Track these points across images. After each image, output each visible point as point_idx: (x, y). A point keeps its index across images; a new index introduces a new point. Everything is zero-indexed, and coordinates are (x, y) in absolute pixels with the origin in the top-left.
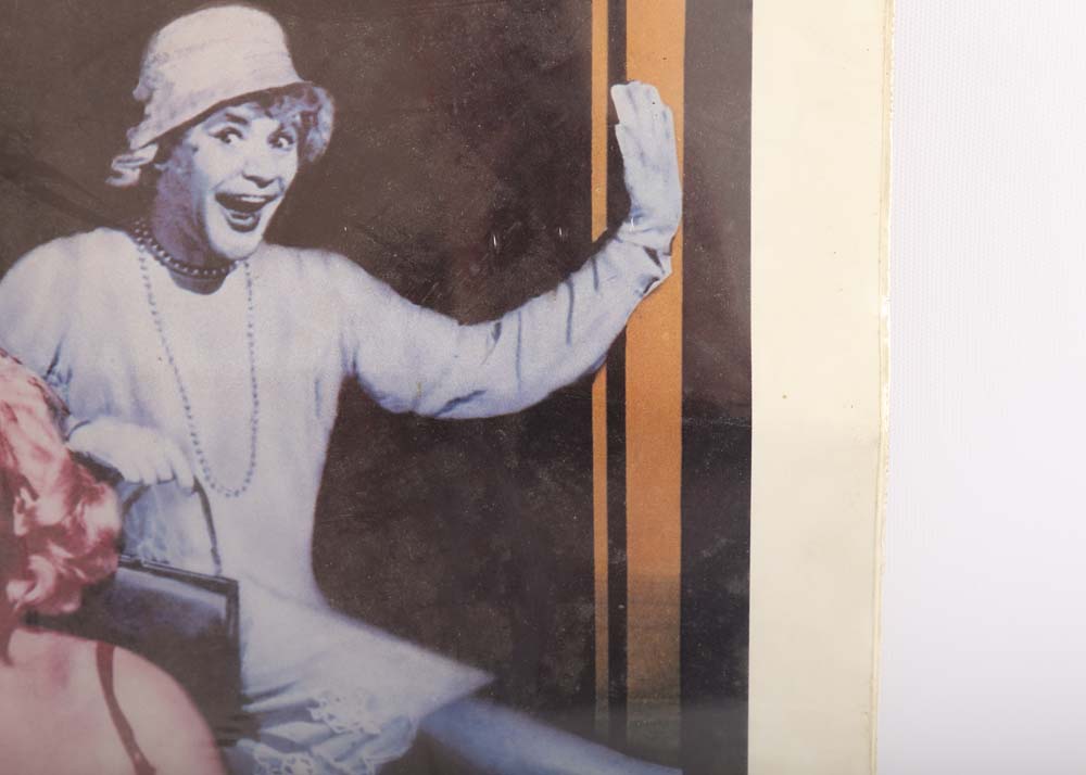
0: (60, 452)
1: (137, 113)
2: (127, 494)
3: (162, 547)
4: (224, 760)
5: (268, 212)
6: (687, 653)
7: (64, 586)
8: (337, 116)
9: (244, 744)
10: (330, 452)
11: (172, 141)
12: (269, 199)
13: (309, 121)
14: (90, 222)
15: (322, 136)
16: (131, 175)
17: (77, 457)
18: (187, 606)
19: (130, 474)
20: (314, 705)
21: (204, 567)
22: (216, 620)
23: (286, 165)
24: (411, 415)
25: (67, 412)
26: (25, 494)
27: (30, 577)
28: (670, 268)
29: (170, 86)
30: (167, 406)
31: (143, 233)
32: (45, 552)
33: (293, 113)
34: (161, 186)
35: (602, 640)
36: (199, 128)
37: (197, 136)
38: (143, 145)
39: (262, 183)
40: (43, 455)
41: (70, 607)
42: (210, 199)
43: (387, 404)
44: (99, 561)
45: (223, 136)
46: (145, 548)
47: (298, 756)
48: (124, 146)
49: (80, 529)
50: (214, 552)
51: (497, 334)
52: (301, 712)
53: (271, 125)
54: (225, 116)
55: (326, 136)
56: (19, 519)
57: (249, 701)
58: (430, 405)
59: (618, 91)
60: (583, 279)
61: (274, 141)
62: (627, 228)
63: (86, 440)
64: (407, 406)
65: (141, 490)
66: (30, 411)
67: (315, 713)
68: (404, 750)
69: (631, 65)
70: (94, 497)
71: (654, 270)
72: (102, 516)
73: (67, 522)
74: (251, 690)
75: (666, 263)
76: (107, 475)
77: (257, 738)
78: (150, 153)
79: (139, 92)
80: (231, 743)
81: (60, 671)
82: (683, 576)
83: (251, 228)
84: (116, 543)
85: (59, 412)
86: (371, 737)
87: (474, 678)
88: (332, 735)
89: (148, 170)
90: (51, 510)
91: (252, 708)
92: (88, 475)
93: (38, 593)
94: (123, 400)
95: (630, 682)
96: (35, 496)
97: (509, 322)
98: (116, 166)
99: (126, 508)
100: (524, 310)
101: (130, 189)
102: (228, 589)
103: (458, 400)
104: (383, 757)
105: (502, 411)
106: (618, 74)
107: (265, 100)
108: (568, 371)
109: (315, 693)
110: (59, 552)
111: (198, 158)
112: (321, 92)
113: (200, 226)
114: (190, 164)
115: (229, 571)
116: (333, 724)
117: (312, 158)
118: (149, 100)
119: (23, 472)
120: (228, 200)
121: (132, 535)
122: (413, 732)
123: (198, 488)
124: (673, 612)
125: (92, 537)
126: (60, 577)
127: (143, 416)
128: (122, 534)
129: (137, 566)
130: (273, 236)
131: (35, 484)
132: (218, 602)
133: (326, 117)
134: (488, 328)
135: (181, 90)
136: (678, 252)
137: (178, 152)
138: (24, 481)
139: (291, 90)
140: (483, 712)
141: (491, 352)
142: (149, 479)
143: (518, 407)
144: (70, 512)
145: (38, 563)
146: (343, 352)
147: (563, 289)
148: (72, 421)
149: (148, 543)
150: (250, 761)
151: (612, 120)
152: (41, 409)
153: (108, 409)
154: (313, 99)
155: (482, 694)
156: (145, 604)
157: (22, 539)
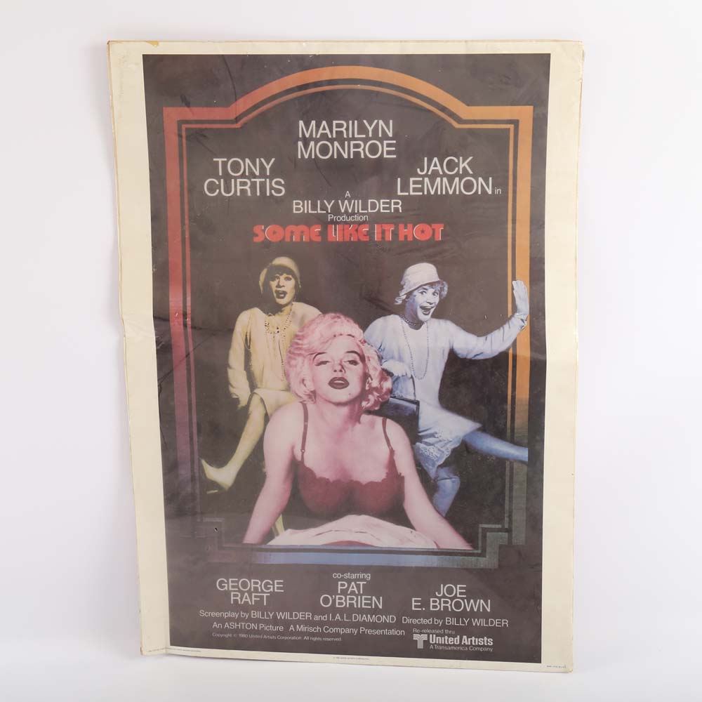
0: (379, 368)
1: (402, 288)
2: (395, 379)
3: (401, 392)
4: (412, 448)
5: (432, 310)
6: (530, 418)
7: (376, 403)
8: (448, 288)
9: (418, 444)
10: (445, 368)
11: (410, 294)
12: (432, 307)
13: (442, 289)
14: (390, 313)
15: (445, 293)
16: (400, 302)
17: (383, 370)
18: (406, 408)
19: (396, 374)
20: (436, 433)
21: (412, 398)
22: (414, 411)
23: (436, 300)
24: (465, 359)
25: (382, 358)
26: (369, 379)
27: (368, 400)
28: (527, 324)
29: (409, 281)
30: (406, 357)
31: (403, 316)
32: (372, 394)
33: (438, 287)
34: (407, 304)
35: (509, 415)
36: (416, 291)
37: (415, 293)
38: (403, 295)
39: (431, 304)
40: (375, 369)
41: (377, 408)
42: (418, 307)
43: (460, 356)
44: (386, 396)
45: (422, 293)
46: (397, 393)
47: (431, 447)
48: (398, 295)
49: (381, 388)
50: (414, 394)
51: (486, 339)
52: (432, 435)
53: (433, 290)
54: (422, 288)
55: (446, 293)
56: (367, 385)
57: (420, 432)
58: (470, 356)
59: (514, 282)
60: (506, 326)
61: (434, 294)
62: (517, 314)
63: (386, 365)
64: (464, 357)
65: (398, 378)
66: (374, 358)
67: (436, 436)
68: (458, 444)
69: (517, 277)
70: (386, 380)
71: (523, 324)
72: (388, 385)
73: (379, 386)
74: (421, 430)
75: (526, 322)
76: (390, 374)
77: (421, 442)
78: (404, 297)
79: (402, 283)
80: (414, 444)
81: (372, 425)
82: (530, 398)
83: (428, 314)
84: (391, 391)
85: (380, 358)
86: (451, 441)
87: (478, 425)
88: (440, 441)
89: (404, 301)
90: (375, 383)
91: (420, 434)
92: (386, 374)
93: (369, 405)
94: (396, 355)
95: (516, 425)
96: (372, 379)
97: (489, 336)
98: (396, 300)
99: (394, 383)
100: (492, 334)
101: (399, 305)
102: (417, 403)
103: (477, 355)
104: (453, 447)
105: (488, 357)
106: (514, 278)
107: (432, 284)
108: (502, 348)
109: (436, 430)
110: (376, 394)
111: (416, 298)
112: (444, 283)
113: (416, 314)
114: (414, 299)
115: (418, 399)
116: (441, 438)
117: (442, 298)
118: (404, 284)
119: (370, 373)
120: (423, 308)
121: (394, 390)
122: (461, 441)
123: (412, 377)
124: (527, 407)
125: (384, 390)
126: (375, 400)
127: (401, 359)
128: (392, 389)
129: (395, 397)
130: (433, 316)
131: (372, 376)
132: (414, 406)
133: (446, 288)
134: (484, 338)
135: (412, 282)
136: (528, 320)
137: (411, 297)
138: (370, 376)
139: (438, 282)
140: (480, 434)
141: (484, 343)
142: (400, 375)
143: (491, 356)
144: (380, 383)
145: (370, 397)
146: (450, 343)
147: (501, 328)
148: (383, 361)
149: (398, 391)
150: (419, 448)
151: (513, 289)
152: (376, 358)
153: (392, 358)
154: (443, 284)
155: (479, 429)
156: (397, 407)
157: (367, 391)
